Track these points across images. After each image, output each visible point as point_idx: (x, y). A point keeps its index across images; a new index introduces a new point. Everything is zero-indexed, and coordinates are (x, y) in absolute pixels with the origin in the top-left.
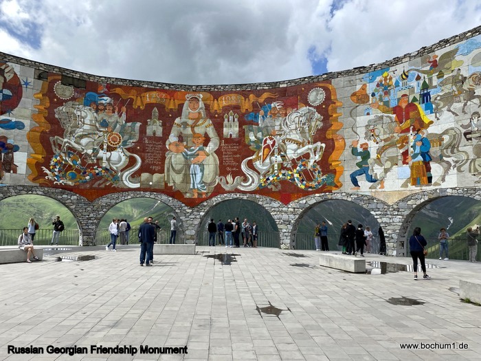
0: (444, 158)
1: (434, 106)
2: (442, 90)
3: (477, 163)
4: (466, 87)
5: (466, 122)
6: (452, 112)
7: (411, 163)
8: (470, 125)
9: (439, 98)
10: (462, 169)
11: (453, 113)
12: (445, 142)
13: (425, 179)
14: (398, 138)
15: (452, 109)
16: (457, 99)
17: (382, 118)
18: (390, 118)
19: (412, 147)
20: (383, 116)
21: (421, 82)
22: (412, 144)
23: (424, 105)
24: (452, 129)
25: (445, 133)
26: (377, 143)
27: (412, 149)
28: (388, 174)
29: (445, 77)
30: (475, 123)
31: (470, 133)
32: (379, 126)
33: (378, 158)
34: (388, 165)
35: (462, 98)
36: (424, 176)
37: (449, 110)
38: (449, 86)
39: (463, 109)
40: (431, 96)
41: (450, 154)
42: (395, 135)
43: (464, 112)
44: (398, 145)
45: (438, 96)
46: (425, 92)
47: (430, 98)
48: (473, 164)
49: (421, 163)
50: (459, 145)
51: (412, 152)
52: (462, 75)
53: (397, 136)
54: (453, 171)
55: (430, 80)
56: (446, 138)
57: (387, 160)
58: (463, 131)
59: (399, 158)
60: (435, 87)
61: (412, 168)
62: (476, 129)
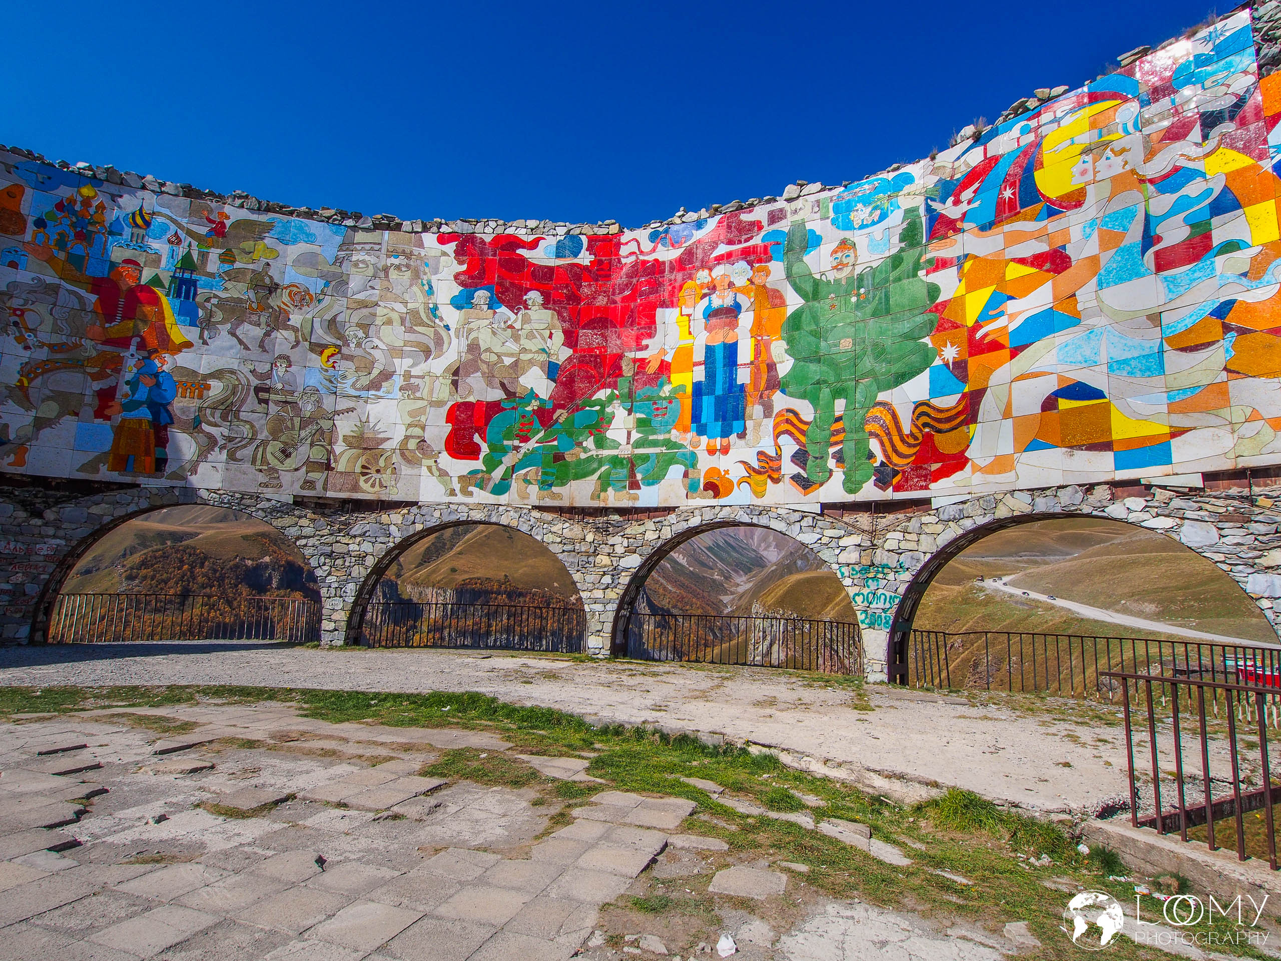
0: (205, 427)
1: (201, 313)
2: (226, 289)
3: (269, 449)
4: (274, 302)
5: (263, 368)
6: (237, 338)
7: (118, 419)
8: (268, 375)
9: (214, 301)
10: (239, 455)
11: (241, 342)
12: (211, 393)
13: (149, 461)
14: (94, 354)
15: (238, 333)
16: (254, 318)
17: (54, 289)
18: (80, 298)
19: (128, 383)
20: (58, 286)
21: (181, 251)
22: (129, 376)
23: (177, 302)
24: (232, 372)
25: (218, 374)
26: (27, 348)
27: (127, 388)
28: (46, 432)
29: (237, 265)
30: (281, 374)
31: (268, 390)
32: (42, 309)
33: (21, 387)
34: (50, 409)
35: (263, 320)
36: (147, 453)
37: (233, 334)
38: (243, 287)
39: (262, 341)
40: (199, 291)
41: (218, 419)
42: (87, 343)
43: (262, 346)
44: (88, 370)
45: (216, 296)
46: (187, 275)
47: (195, 294)
48: (261, 449)
49: (144, 426)
50: (241, 406)
51: (126, 396)
52: (271, 277)
53: (90, 348)
54: (219, 456)
55: (204, 256)
56: (216, 388)
57: (49, 398)
58: (255, 382)
59: (88, 400)
60: (212, 275)
61: (119, 431)
62: (280, 386)
